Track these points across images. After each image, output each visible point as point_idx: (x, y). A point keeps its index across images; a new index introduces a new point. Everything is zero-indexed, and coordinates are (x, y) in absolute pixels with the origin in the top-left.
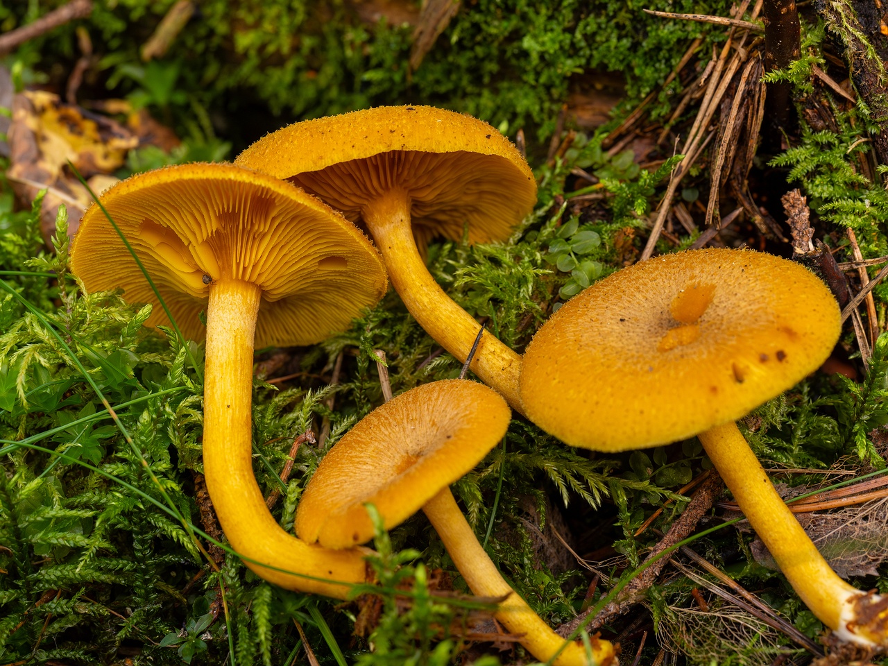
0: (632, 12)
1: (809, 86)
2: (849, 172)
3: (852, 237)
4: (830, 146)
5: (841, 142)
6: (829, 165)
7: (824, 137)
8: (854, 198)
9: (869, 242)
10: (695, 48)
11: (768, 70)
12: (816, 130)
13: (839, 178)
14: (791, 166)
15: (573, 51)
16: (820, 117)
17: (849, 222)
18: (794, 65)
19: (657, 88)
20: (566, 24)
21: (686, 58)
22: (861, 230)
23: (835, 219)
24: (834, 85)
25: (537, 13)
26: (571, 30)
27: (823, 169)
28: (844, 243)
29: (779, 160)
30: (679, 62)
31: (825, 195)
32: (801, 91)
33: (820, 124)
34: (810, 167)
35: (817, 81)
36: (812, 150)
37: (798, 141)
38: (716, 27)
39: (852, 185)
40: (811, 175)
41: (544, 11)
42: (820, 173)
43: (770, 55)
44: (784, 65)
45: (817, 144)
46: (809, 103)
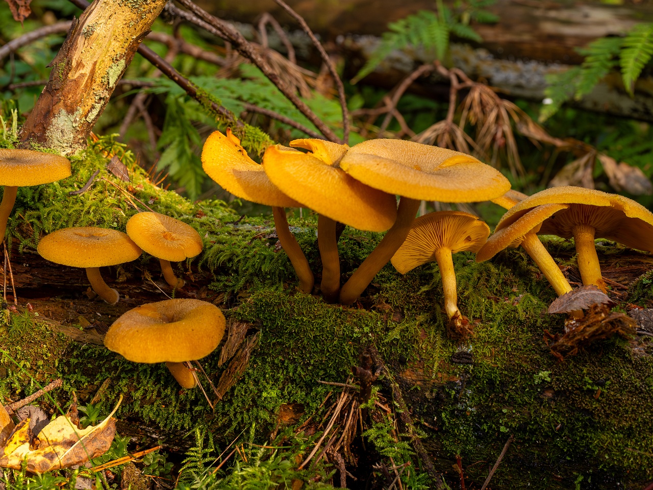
0: (306, 382)
1: (374, 407)
2: (389, 437)
3: (392, 460)
4: (382, 428)
5: (386, 426)
6: (382, 435)
7: (380, 425)
8: (392, 446)
9: (397, 462)
10: (330, 395)
11: (361, 404)
12: (376, 423)
13: (385, 439)
14: (369, 436)
15: (283, 396)
16: (378, 418)
17: (391, 455)
18: (369, 401)
19: (317, 409)
20: (280, 387)
21: (327, 398)
22: (395, 459)
23: (386, 454)
24: (382, 406)
25: (268, 383)
26: (282, 389)
27: (380, 436)
28: (389, 462)
29: (363, 435)
30: (325, 400)
31: (381, 446)
32: (371, 409)
33: (378, 420)
34: (376, 436)
35: (376, 406)
36: (376, 430)
37: (370, 427)
38: (338, 387)
39: (390, 442)
40: (376, 439)
41: (271, 382)
42: (379, 438)
43: (362, 399)
44: (367, 402)
45: (377, 427)
46: (374, 413)
